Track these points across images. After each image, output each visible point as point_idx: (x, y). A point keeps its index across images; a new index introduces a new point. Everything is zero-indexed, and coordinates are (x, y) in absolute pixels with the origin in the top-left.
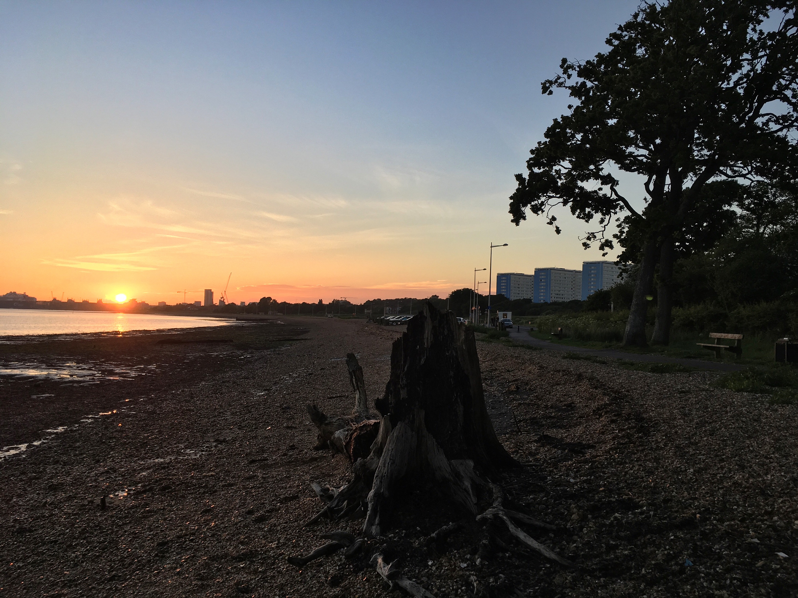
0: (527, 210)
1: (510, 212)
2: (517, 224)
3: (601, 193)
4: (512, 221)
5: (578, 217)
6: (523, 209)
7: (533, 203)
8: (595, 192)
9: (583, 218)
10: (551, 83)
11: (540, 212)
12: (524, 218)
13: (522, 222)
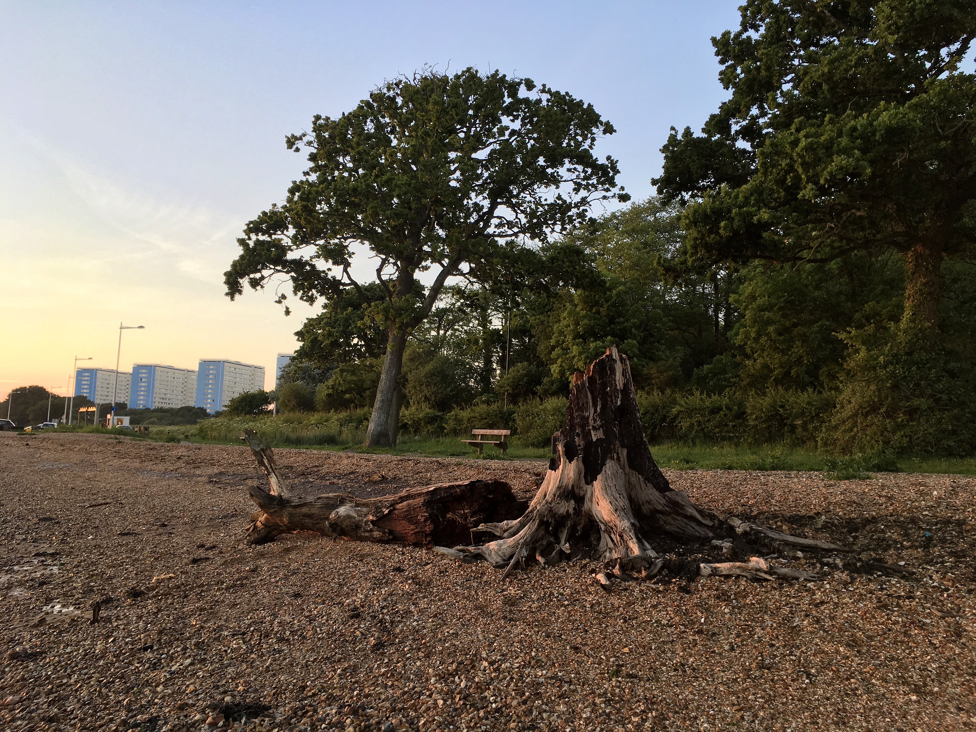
0: (245, 282)
1: (225, 283)
2: (232, 299)
3: (330, 275)
4: (227, 294)
5: (301, 298)
6: (241, 281)
7: (252, 276)
8: (324, 272)
9: (305, 300)
10: (297, 139)
11: (259, 288)
12: (240, 292)
13: (237, 296)
